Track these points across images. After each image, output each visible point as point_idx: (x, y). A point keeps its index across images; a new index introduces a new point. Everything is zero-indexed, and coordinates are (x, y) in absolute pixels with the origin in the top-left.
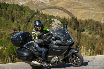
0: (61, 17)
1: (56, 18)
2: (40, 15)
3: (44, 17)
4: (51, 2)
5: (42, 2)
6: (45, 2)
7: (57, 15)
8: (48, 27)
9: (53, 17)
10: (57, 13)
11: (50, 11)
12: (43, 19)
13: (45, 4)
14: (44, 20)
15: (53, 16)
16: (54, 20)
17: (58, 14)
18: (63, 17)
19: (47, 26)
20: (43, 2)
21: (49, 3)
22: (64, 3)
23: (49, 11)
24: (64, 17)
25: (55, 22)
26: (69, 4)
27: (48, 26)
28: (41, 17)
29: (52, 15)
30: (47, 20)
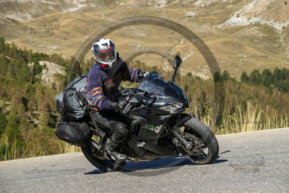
0: (64, 57)
1: (52, 59)
2: (10, 52)
3: (20, 58)
4: (37, 20)
5: (13, 21)
6: (21, 20)
7: (55, 52)
8: (30, 83)
9: (44, 57)
10: (55, 48)
11: (36, 41)
12: (18, 62)
13: (21, 23)
14: (21, 65)
15: (42, 54)
16: (45, 66)
17: (57, 49)
18: (69, 58)
19: (29, 81)
20: (16, 19)
21: (32, 22)
22: (71, 22)
23: (33, 42)
24: (72, 56)
25: (49, 70)
26: (84, 25)
27: (31, 81)
28: (12, 57)
29: (40, 52)
30: (29, 65)
